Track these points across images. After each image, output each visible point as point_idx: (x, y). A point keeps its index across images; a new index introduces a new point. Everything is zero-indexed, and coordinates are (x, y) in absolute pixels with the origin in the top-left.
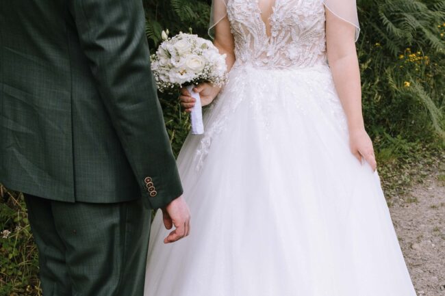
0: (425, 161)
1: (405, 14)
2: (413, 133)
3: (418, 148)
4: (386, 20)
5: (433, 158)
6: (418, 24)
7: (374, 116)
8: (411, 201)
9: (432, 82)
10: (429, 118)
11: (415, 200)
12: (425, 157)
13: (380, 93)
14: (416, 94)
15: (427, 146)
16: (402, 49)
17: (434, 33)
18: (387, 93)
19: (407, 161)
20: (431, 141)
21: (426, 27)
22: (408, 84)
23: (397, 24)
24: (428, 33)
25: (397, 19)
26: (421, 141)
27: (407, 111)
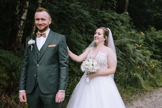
0: (139, 94)
1: (136, 57)
3: (138, 90)
4: (131, 58)
5: (142, 93)
6: (140, 59)
8: (132, 105)
12: (140, 93)
13: (128, 76)
15: (141, 90)
19: (134, 93)
21: (143, 60)
22: (135, 74)
23: (134, 59)
26: (140, 88)
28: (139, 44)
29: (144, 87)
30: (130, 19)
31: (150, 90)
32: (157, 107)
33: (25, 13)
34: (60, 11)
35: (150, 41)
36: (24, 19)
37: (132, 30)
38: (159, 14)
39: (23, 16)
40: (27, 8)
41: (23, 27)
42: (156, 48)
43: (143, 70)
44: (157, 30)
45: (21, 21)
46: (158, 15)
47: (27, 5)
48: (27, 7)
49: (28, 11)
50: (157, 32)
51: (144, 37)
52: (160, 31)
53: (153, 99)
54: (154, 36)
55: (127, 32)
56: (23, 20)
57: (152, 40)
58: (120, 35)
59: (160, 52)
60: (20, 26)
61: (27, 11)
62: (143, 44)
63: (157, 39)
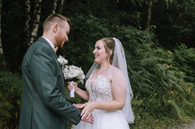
0: (176, 126)
1: (169, 79)
2: (172, 116)
3: (173, 121)
4: (163, 81)
5: (179, 125)
6: (173, 82)
7: (158, 110)
9: (179, 100)
10: (177, 112)
12: (176, 125)
13: (161, 103)
14: (172, 104)
15: (177, 121)
16: (169, 90)
17: (179, 85)
18: (163, 103)
20: (178, 119)
21: (177, 83)
22: (169, 101)
23: (166, 82)
24: (177, 85)
26: (175, 119)
27: (170, 108)
28: (169, 65)
29: (180, 117)
30: (154, 36)
31: (189, 121)
33: (35, 28)
35: (181, 60)
36: (34, 35)
37: (158, 48)
38: (187, 29)
39: (34, 31)
40: (37, 23)
42: (188, 69)
43: (177, 96)
44: (189, 47)
45: (31, 38)
46: (186, 31)
47: (37, 20)
48: (38, 21)
50: (188, 49)
51: (173, 56)
52: (191, 49)
54: (185, 54)
55: (153, 50)
56: (34, 37)
57: (183, 60)
58: (146, 53)
59: (193, 73)
60: (30, 44)
61: (38, 26)
62: (174, 64)
63: (189, 57)
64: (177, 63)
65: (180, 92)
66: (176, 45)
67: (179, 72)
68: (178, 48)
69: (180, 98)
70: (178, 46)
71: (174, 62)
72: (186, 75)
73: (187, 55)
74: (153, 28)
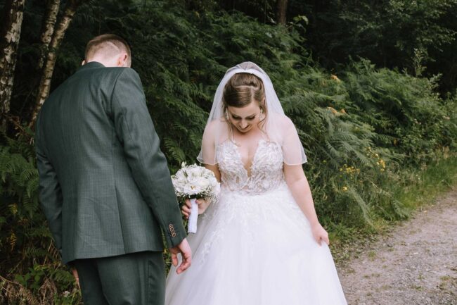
0: (359, 241)
1: (343, 142)
2: (351, 222)
3: (354, 232)
4: (330, 146)
5: (365, 239)
6: (351, 148)
7: (323, 209)
8: (350, 272)
9: (363, 186)
10: (361, 211)
11: (353, 271)
12: (359, 239)
13: (327, 194)
14: (352, 195)
15: (360, 230)
16: (341, 165)
17: (362, 153)
18: (332, 194)
19: (347, 241)
20: (363, 226)
21: (357, 150)
22: (346, 188)
23: (337, 149)
24: (358, 153)
25: (337, 145)
26: (356, 227)
27: (346, 206)
28: (338, 109)
29: (368, 221)
30: (300, 40)
31: (384, 229)
32: (417, 271)
33: (16, 23)
34: (106, 18)
35: (362, 97)
36: (14, 40)
37: (312, 69)
38: (373, 25)
39: (12, 30)
40: (20, 8)
41: (11, 65)
42: (378, 118)
43: (358, 178)
44: (377, 68)
45: (7, 47)
46: (370, 28)
48: (21, 3)
49: (24, 16)
50: (377, 72)
51: (344, 89)
52: (384, 71)
53: (399, 252)
54: (372, 83)
55: (302, 75)
56: (12, 46)
57: (367, 96)
58: (287, 83)
60: (4, 63)
61: (22, 17)
62: (347, 107)
63: (380, 91)
64: (355, 105)
65: (365, 170)
66: (348, 61)
67: (362, 125)
68: (354, 68)
69: (366, 183)
70: (354, 65)
71: (347, 102)
72: (375, 131)
73: (374, 84)
74: (302, 22)
